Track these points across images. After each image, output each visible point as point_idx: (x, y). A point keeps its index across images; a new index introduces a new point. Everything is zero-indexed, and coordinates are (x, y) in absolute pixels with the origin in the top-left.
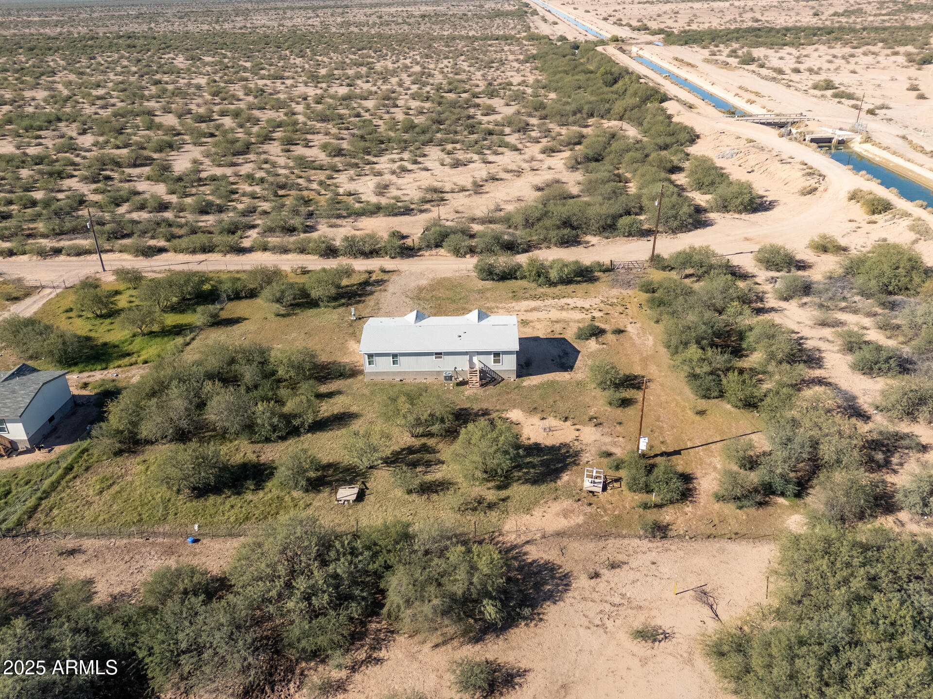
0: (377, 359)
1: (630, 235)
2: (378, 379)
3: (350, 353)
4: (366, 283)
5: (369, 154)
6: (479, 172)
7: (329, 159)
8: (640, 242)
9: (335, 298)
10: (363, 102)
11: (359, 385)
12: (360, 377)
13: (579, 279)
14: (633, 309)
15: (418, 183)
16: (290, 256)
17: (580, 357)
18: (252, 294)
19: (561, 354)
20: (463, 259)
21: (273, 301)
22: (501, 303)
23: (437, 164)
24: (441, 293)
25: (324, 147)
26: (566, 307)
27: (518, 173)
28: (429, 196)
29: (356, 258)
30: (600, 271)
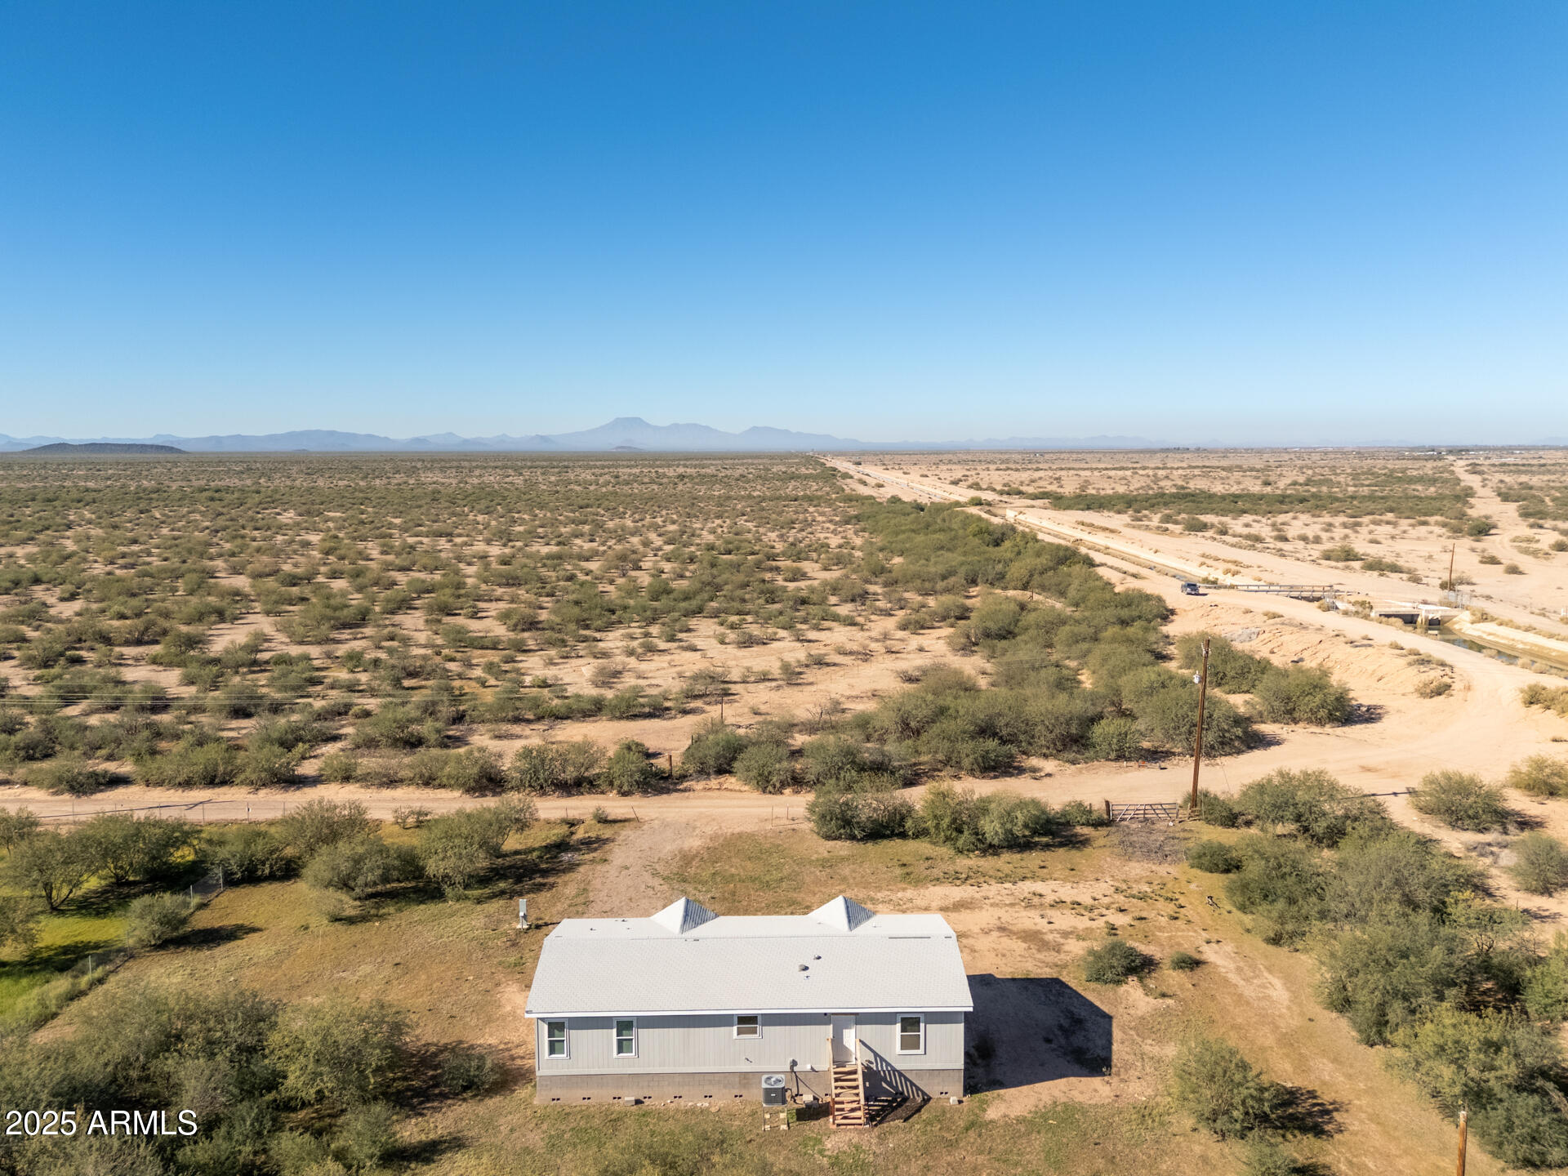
0: (575, 1036)
1: (1121, 756)
2: (573, 1097)
3: (504, 1018)
4: (562, 846)
5: (587, 627)
6: (792, 654)
7: (512, 635)
8: (1146, 771)
9: (483, 880)
10: (582, 564)
11: (515, 1119)
12: (522, 1092)
13: (1045, 839)
14: (1195, 908)
15: (678, 669)
16: (400, 793)
17: (1117, 1034)
18: (288, 871)
19: (1065, 1023)
20: (778, 797)
21: (329, 884)
22: (879, 889)
23: (714, 642)
24: (735, 867)
25: (504, 617)
26: (1036, 900)
27: (866, 656)
28: (700, 688)
29: (544, 794)
30: (1088, 824)
